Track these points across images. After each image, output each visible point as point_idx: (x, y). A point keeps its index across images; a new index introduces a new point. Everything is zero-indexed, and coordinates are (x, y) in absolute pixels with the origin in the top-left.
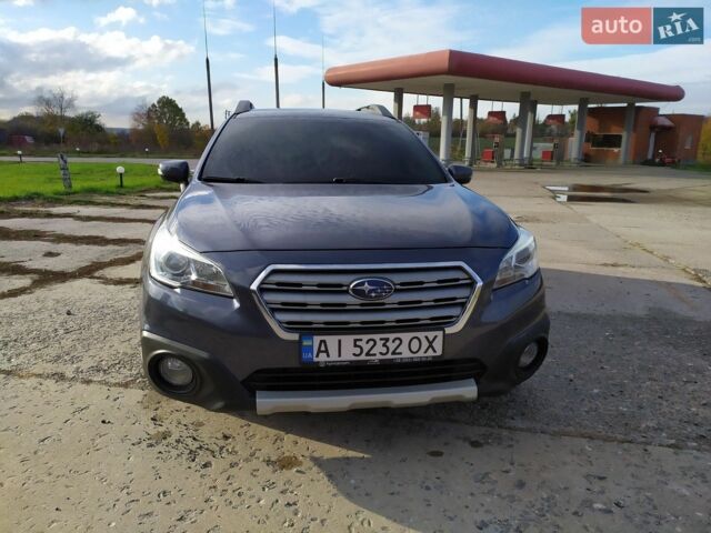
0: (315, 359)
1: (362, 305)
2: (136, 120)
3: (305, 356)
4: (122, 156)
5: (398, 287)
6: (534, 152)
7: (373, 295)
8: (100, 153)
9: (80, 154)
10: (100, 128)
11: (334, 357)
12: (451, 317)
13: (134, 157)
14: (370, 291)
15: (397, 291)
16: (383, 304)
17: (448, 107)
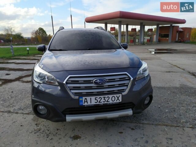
0: (84, 104)
1: (97, 87)
2: (32, 34)
3: (81, 103)
4: (29, 45)
5: (108, 81)
6: (144, 40)
7: (100, 83)
8: (23, 44)
9: (16, 45)
10: (22, 37)
11: (89, 103)
12: (124, 90)
13: (32, 45)
14: (99, 82)
15: (107, 82)
16: (103, 86)
17: (120, 27)
